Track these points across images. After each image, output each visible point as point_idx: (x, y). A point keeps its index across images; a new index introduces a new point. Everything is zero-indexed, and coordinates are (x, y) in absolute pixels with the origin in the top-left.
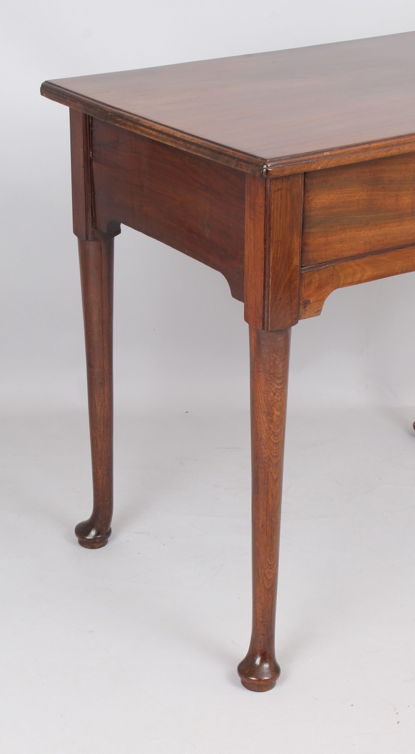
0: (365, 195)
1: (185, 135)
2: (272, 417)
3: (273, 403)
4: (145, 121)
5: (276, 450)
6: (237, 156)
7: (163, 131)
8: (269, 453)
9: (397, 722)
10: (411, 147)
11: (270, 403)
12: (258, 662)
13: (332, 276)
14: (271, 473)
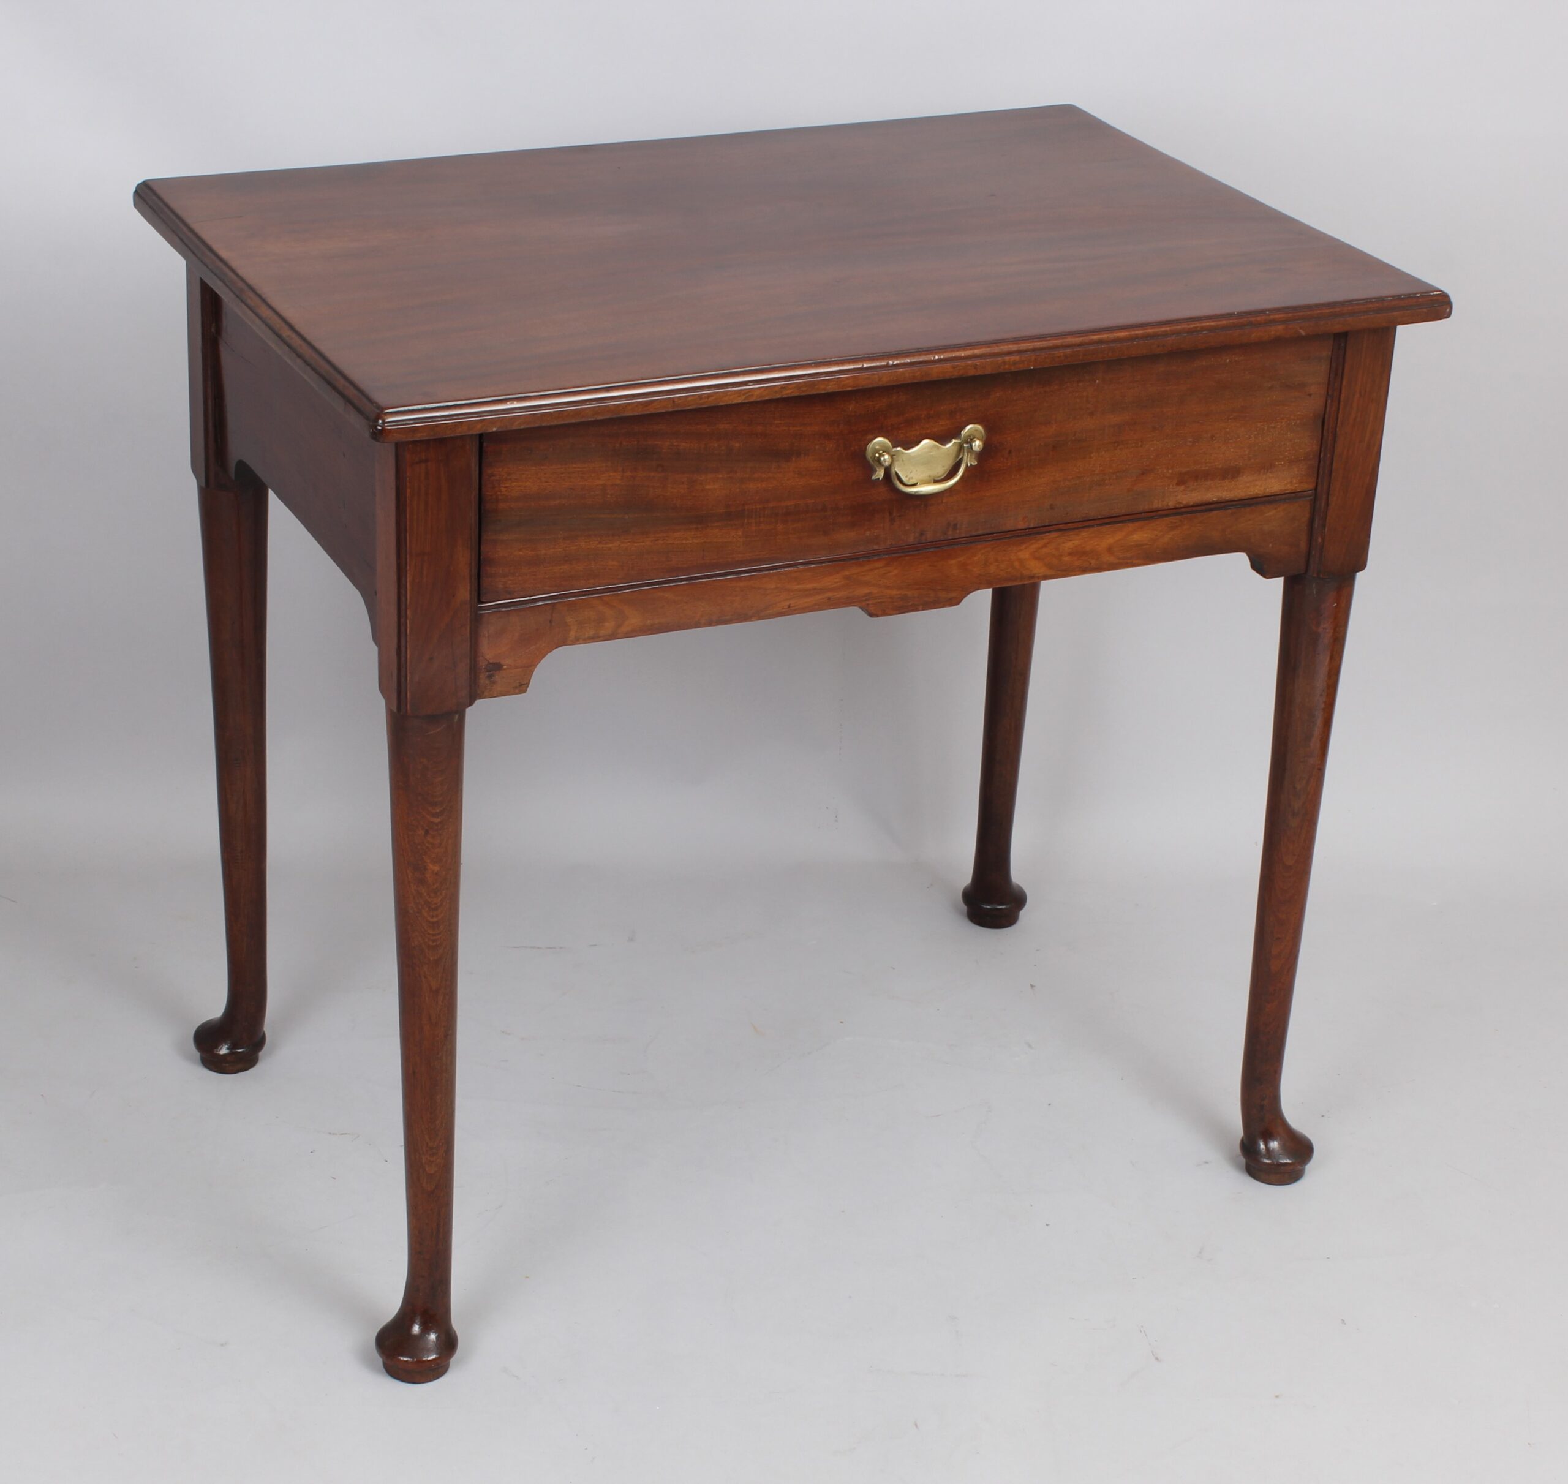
0: (619, 477)
2: (424, 874)
3: (425, 847)
5: (434, 935)
8: (420, 939)
11: (419, 847)
12: (416, 1329)
13: (550, 622)
14: (425, 977)
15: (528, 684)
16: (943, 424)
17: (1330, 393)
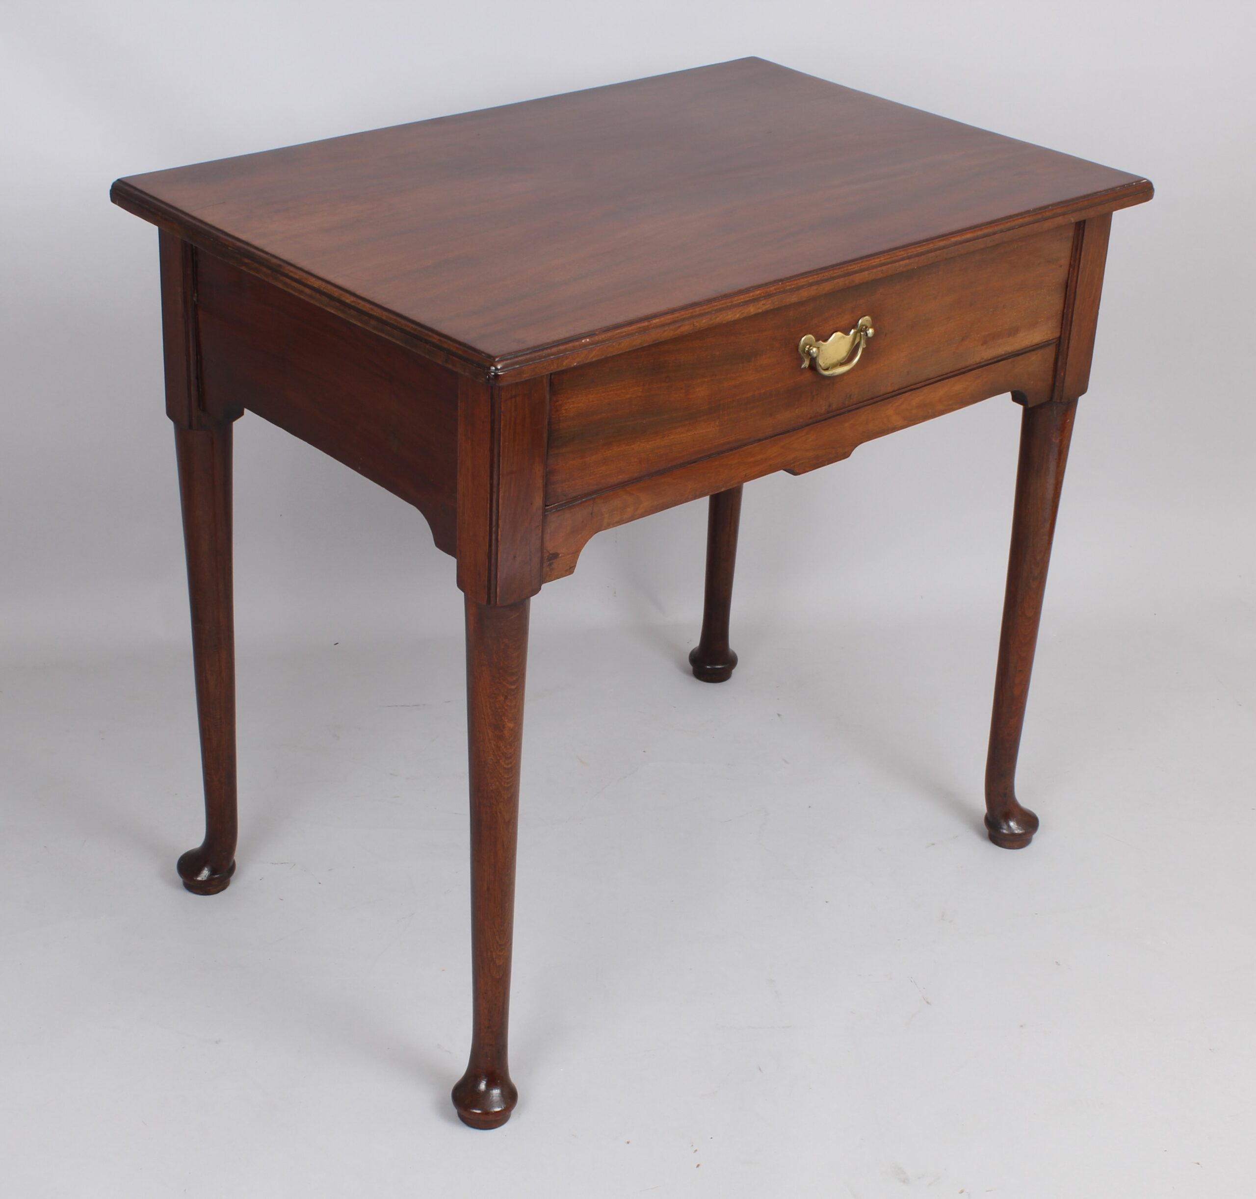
0: (641, 390)
1: (360, 301)
2: (502, 731)
3: (504, 710)
4: (292, 269)
5: (508, 779)
6: (446, 346)
7: (322, 289)
8: (497, 783)
9: (696, 1166)
10: (711, 319)
11: (499, 710)
12: (483, 1086)
13: (592, 514)
14: (500, 813)
15: (575, 566)
16: (846, 319)
17: (1072, 263)
